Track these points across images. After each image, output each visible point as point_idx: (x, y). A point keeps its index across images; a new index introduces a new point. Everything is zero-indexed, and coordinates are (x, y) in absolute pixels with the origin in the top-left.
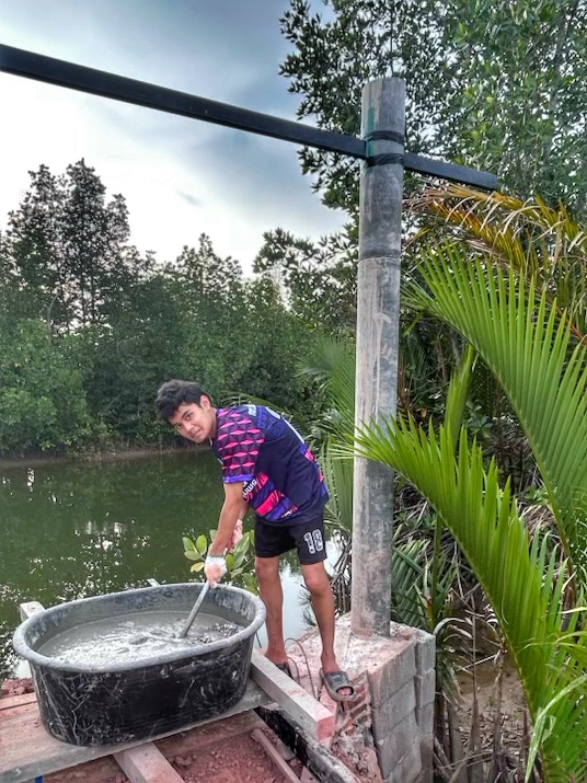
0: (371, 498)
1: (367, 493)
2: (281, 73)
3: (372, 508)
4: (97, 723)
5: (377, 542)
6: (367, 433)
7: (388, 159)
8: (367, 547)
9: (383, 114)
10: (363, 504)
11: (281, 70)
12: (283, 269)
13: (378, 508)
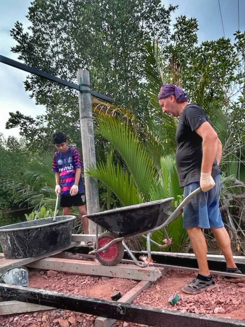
0: (92, 190)
1: (91, 189)
2: (12, 51)
3: (93, 193)
4: (35, 247)
5: (95, 203)
6: (89, 170)
7: (87, 92)
8: (92, 206)
9: (84, 80)
10: (90, 192)
11: (11, 49)
12: (20, 127)
13: (95, 193)
